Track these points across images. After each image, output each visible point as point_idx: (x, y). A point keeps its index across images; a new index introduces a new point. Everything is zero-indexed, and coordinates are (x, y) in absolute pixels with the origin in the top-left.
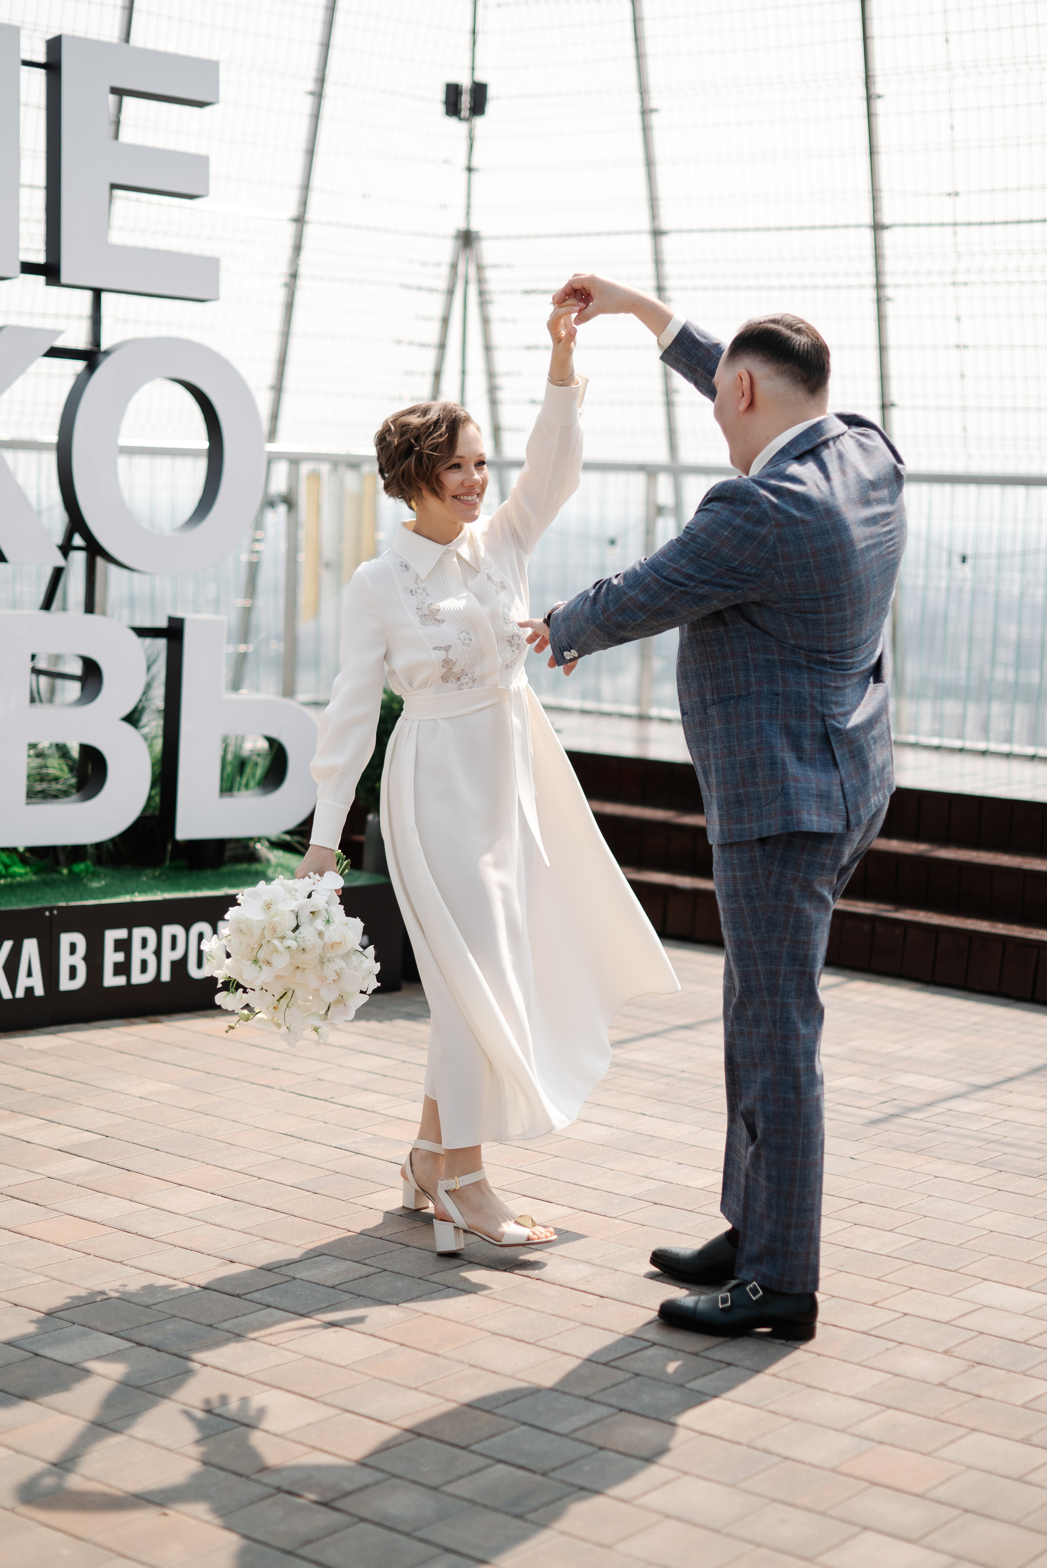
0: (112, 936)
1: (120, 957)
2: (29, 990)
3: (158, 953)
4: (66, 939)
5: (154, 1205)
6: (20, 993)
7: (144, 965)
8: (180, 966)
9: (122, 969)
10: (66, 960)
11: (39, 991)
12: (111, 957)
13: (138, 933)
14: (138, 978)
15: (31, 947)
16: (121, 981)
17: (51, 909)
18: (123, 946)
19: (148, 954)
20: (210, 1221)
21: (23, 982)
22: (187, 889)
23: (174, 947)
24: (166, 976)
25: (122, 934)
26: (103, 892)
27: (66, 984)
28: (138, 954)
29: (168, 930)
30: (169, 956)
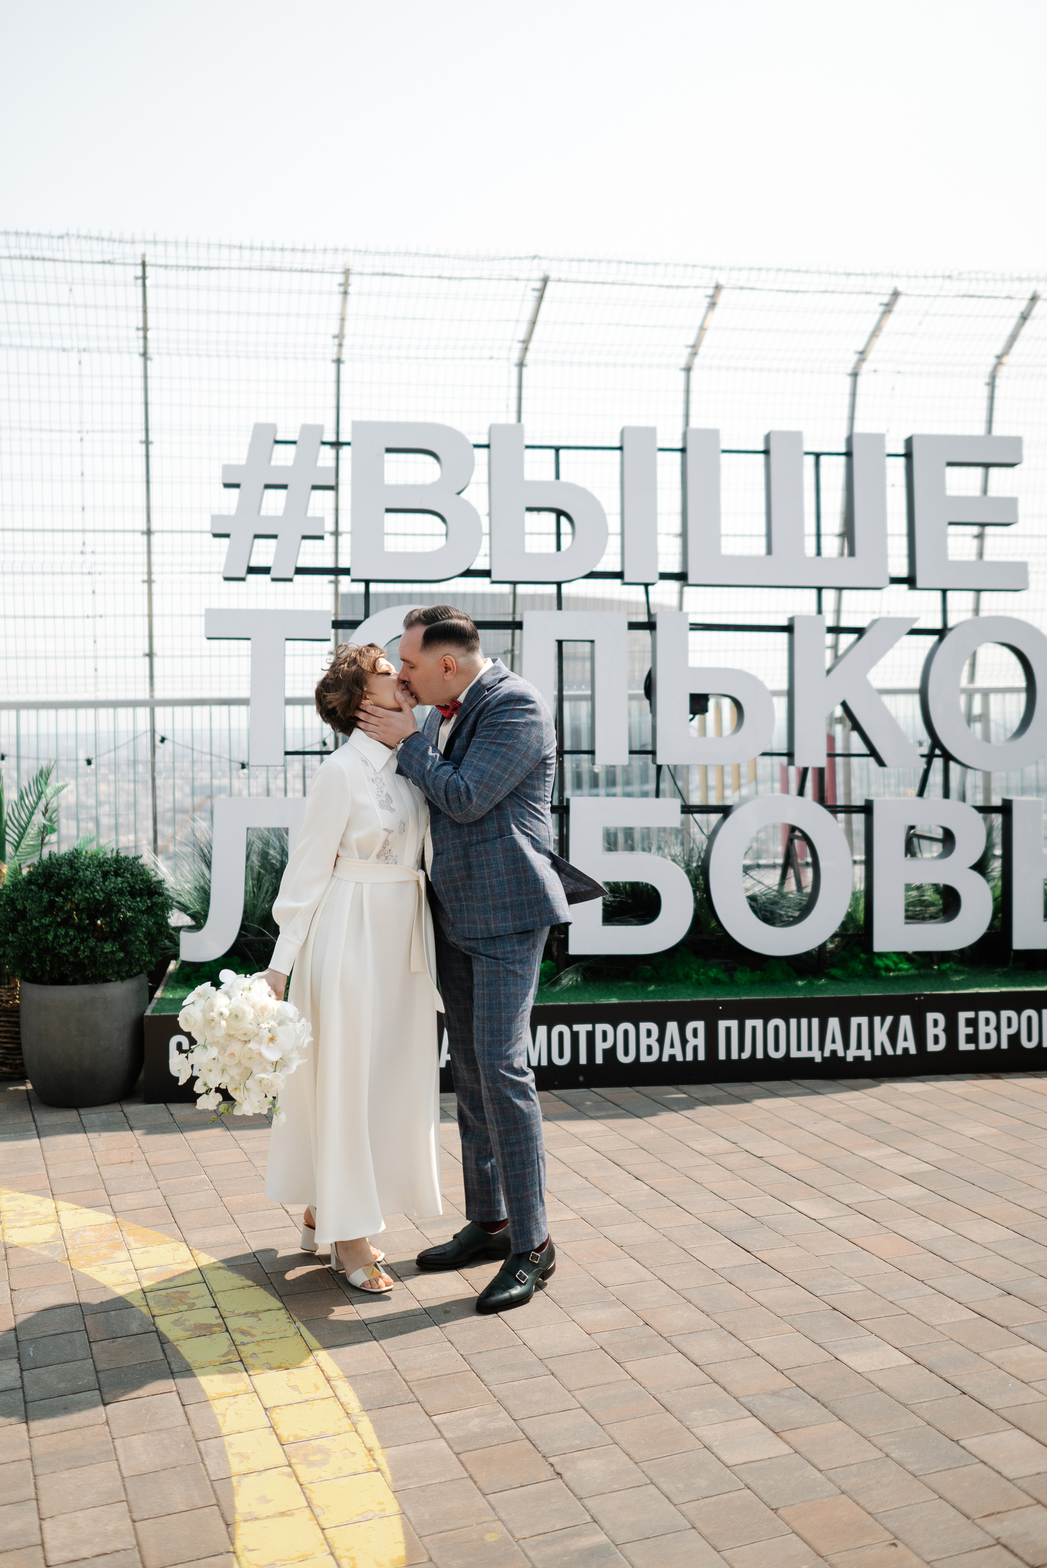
0: (963, 1016)
1: (970, 1030)
2: (906, 1050)
3: (998, 1029)
4: (930, 1017)
5: (961, 1232)
6: (899, 1052)
7: (988, 1038)
8: (1014, 1039)
9: (972, 1038)
10: (931, 1031)
11: (913, 1051)
12: (963, 1030)
13: (983, 1015)
14: (983, 1046)
15: (906, 1021)
16: (971, 1047)
17: (919, 996)
18: (972, 1023)
19: (991, 1029)
20: (1000, 1253)
21: (901, 1045)
22: (1020, 985)
23: (1009, 1025)
24: (1004, 1045)
25: (971, 1014)
26: (960, 985)
27: (931, 1047)
28: (983, 1029)
29: (1005, 1014)
30: (1006, 1032)
